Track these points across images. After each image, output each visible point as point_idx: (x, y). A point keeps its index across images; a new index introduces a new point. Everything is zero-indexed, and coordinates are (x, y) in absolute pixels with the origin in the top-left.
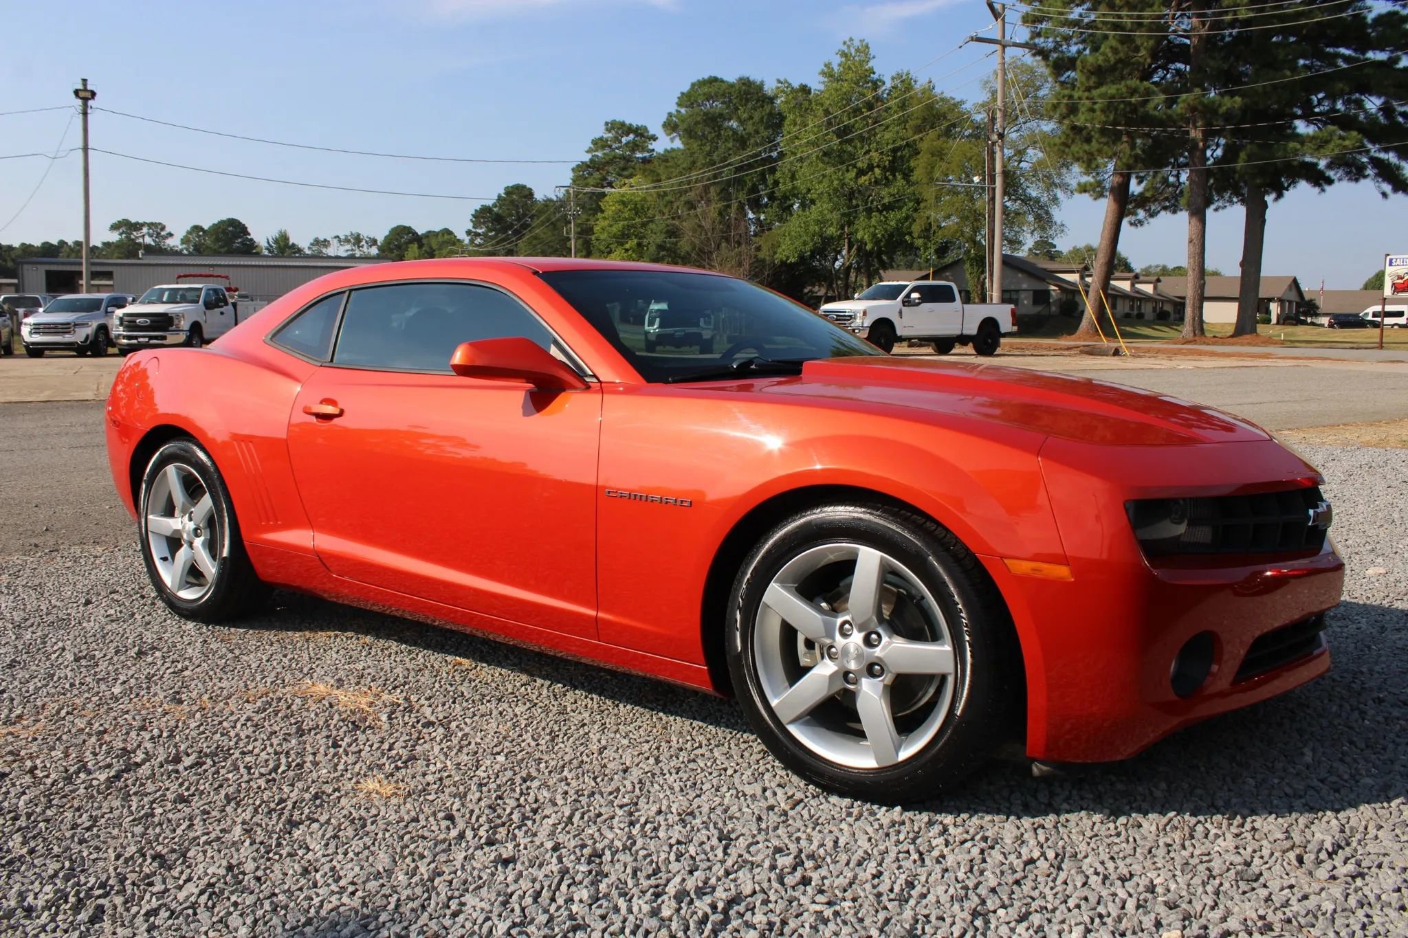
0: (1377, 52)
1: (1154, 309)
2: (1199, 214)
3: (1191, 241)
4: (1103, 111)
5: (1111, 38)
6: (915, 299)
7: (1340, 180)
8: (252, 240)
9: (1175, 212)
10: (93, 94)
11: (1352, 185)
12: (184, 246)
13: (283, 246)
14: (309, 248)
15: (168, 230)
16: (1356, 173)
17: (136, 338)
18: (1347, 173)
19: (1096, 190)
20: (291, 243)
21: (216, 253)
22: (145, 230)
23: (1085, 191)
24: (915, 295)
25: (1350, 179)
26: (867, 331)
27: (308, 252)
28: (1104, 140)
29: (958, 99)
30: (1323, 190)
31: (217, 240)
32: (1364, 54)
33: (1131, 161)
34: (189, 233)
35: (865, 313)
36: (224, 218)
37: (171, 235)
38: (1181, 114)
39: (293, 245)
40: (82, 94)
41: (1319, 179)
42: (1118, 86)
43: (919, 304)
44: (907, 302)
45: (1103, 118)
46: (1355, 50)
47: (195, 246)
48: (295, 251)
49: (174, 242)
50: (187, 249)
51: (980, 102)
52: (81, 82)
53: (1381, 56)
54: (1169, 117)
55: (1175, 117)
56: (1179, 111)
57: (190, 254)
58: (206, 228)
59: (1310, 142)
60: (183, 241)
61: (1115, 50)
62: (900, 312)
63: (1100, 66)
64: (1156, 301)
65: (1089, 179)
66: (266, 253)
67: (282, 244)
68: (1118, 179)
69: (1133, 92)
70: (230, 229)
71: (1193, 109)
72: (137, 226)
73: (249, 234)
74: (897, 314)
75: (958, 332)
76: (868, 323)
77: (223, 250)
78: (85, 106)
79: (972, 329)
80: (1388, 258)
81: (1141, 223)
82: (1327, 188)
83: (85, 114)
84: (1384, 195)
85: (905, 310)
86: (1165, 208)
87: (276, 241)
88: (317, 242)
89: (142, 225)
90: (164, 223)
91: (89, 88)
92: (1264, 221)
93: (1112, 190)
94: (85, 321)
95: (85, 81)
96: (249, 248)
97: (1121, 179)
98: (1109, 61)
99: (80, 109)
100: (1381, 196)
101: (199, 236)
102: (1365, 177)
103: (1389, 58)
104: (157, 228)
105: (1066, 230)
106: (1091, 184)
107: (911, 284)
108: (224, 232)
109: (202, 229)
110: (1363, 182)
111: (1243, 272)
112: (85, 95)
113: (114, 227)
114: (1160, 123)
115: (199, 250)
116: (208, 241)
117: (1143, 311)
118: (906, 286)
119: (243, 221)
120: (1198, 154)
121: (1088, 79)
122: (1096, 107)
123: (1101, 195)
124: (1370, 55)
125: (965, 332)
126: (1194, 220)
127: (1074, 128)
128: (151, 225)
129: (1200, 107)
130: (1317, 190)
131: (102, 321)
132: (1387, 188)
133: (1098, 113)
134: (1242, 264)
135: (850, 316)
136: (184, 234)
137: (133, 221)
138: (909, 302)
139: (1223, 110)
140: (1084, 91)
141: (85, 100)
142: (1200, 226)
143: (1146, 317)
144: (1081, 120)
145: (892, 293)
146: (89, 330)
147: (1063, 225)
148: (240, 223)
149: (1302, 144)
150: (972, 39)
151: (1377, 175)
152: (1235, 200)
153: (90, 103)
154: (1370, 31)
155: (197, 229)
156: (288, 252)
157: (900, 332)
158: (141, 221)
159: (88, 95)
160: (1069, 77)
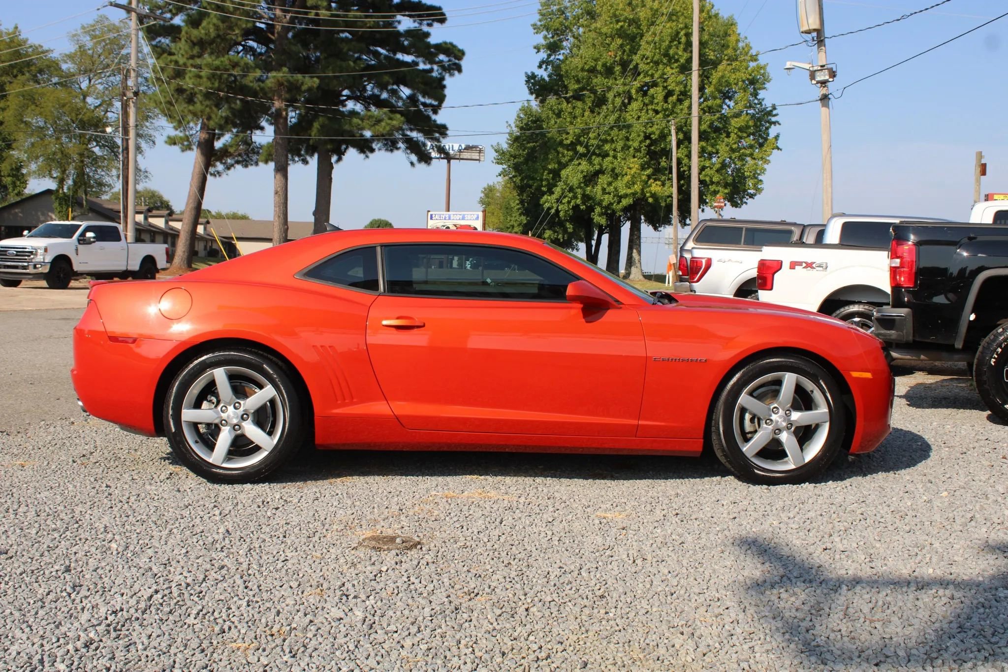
0: (405, 55)
1: (205, 247)
2: (282, 170)
3: (276, 193)
4: (209, 78)
5: (212, 16)
6: (90, 238)
7: (379, 149)
9: (246, 166)
11: (389, 154)
16: (391, 145)
18: (385, 145)
19: (185, 144)
23: (175, 144)
24: (90, 235)
25: (387, 150)
26: (48, 266)
28: (208, 103)
29: (45, 48)
30: (367, 157)
32: (395, 54)
33: (223, 122)
35: (46, 250)
38: (271, 88)
41: (365, 147)
42: (222, 59)
43: (94, 242)
44: (83, 240)
45: (209, 84)
46: (388, 51)
51: (68, 53)
53: (408, 58)
54: (262, 89)
55: (267, 89)
56: (270, 85)
59: (368, 119)
61: (217, 28)
62: (77, 250)
63: (201, 39)
64: (206, 240)
65: (179, 133)
68: (204, 136)
69: (235, 65)
71: (280, 84)
74: (74, 252)
75: (124, 268)
76: (49, 259)
79: (135, 266)
80: (429, 213)
81: (219, 173)
82: (370, 155)
84: (412, 164)
85: (81, 247)
86: (238, 162)
92: (331, 179)
93: (200, 145)
97: (207, 136)
98: (210, 36)
100: (410, 164)
102: (398, 149)
103: (413, 61)
105: (150, 176)
106: (181, 138)
107: (84, 224)
110: (396, 152)
111: (316, 219)
114: (255, 94)
117: (196, 249)
118: (79, 226)
120: (282, 121)
121: (192, 48)
122: (203, 74)
123: (189, 148)
124: (400, 56)
125: (130, 268)
126: (279, 176)
127: (180, 91)
129: (286, 83)
130: (362, 156)
132: (414, 158)
133: (205, 80)
134: (315, 214)
135: (31, 252)
138: (84, 240)
139: (304, 88)
140: (188, 59)
142: (284, 181)
143: (200, 255)
144: (188, 83)
145: (67, 232)
147: (146, 172)
149: (362, 120)
150: (111, 4)
151: (407, 148)
152: (297, 159)
154: (402, 39)
157: (76, 267)
160: (160, 41)
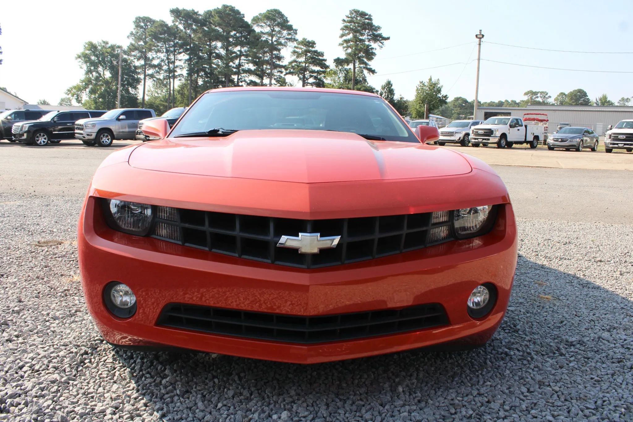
8: (588, 99)
10: (483, 36)
12: (556, 102)
13: (605, 102)
14: (618, 102)
15: (549, 95)
17: (477, 139)
20: (608, 100)
21: (571, 105)
22: (539, 95)
27: (616, 104)
31: (571, 99)
34: (559, 96)
36: (576, 89)
37: (550, 97)
39: (609, 101)
40: (478, 36)
47: (560, 102)
48: (610, 104)
49: (551, 101)
50: (557, 103)
52: (479, 31)
57: (558, 105)
58: (566, 93)
60: (555, 100)
66: (595, 105)
67: (603, 101)
70: (579, 94)
72: (535, 93)
73: (587, 96)
77: (573, 104)
78: (480, 41)
83: (480, 44)
87: (600, 100)
88: (623, 99)
89: (538, 93)
90: (547, 92)
91: (482, 33)
94: (459, 131)
95: (481, 30)
96: (587, 103)
99: (478, 43)
101: (563, 97)
104: (544, 94)
108: (575, 95)
109: (564, 94)
112: (480, 37)
113: (526, 94)
115: (562, 104)
116: (567, 100)
119: (585, 90)
128: (542, 93)
131: (467, 132)
136: (556, 96)
137: (534, 91)
141: (480, 38)
146: (461, 135)
148: (583, 91)
153: (482, 39)
155: (562, 94)
156: (606, 104)
158: (537, 91)
159: (481, 36)
